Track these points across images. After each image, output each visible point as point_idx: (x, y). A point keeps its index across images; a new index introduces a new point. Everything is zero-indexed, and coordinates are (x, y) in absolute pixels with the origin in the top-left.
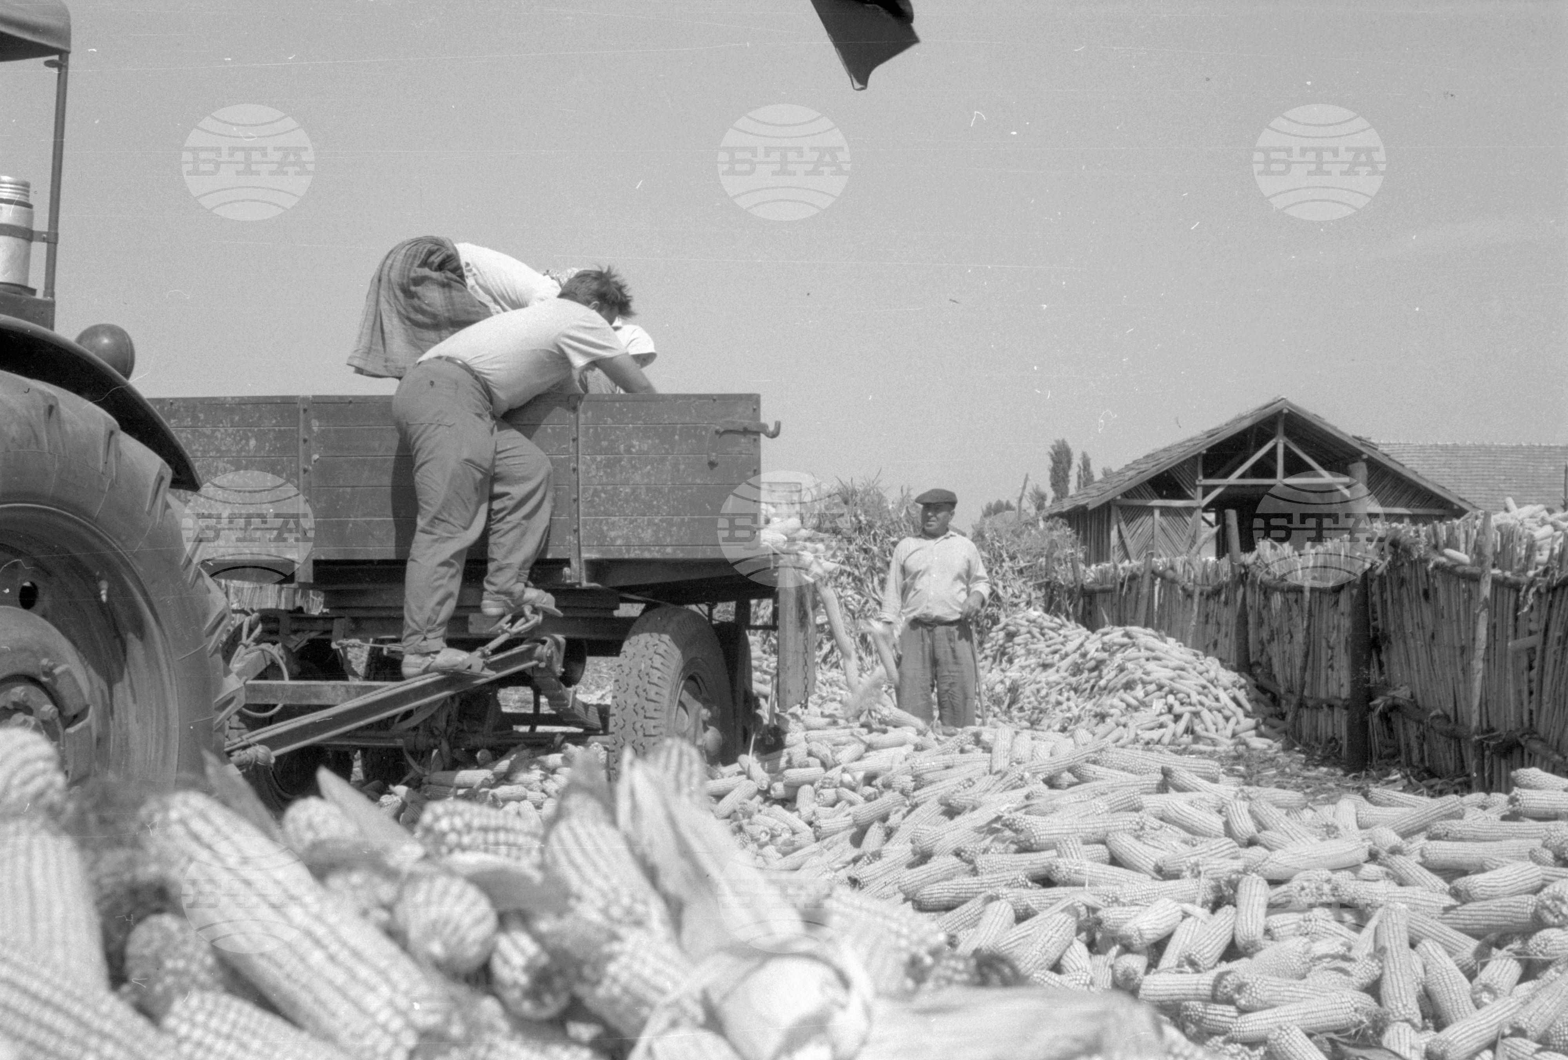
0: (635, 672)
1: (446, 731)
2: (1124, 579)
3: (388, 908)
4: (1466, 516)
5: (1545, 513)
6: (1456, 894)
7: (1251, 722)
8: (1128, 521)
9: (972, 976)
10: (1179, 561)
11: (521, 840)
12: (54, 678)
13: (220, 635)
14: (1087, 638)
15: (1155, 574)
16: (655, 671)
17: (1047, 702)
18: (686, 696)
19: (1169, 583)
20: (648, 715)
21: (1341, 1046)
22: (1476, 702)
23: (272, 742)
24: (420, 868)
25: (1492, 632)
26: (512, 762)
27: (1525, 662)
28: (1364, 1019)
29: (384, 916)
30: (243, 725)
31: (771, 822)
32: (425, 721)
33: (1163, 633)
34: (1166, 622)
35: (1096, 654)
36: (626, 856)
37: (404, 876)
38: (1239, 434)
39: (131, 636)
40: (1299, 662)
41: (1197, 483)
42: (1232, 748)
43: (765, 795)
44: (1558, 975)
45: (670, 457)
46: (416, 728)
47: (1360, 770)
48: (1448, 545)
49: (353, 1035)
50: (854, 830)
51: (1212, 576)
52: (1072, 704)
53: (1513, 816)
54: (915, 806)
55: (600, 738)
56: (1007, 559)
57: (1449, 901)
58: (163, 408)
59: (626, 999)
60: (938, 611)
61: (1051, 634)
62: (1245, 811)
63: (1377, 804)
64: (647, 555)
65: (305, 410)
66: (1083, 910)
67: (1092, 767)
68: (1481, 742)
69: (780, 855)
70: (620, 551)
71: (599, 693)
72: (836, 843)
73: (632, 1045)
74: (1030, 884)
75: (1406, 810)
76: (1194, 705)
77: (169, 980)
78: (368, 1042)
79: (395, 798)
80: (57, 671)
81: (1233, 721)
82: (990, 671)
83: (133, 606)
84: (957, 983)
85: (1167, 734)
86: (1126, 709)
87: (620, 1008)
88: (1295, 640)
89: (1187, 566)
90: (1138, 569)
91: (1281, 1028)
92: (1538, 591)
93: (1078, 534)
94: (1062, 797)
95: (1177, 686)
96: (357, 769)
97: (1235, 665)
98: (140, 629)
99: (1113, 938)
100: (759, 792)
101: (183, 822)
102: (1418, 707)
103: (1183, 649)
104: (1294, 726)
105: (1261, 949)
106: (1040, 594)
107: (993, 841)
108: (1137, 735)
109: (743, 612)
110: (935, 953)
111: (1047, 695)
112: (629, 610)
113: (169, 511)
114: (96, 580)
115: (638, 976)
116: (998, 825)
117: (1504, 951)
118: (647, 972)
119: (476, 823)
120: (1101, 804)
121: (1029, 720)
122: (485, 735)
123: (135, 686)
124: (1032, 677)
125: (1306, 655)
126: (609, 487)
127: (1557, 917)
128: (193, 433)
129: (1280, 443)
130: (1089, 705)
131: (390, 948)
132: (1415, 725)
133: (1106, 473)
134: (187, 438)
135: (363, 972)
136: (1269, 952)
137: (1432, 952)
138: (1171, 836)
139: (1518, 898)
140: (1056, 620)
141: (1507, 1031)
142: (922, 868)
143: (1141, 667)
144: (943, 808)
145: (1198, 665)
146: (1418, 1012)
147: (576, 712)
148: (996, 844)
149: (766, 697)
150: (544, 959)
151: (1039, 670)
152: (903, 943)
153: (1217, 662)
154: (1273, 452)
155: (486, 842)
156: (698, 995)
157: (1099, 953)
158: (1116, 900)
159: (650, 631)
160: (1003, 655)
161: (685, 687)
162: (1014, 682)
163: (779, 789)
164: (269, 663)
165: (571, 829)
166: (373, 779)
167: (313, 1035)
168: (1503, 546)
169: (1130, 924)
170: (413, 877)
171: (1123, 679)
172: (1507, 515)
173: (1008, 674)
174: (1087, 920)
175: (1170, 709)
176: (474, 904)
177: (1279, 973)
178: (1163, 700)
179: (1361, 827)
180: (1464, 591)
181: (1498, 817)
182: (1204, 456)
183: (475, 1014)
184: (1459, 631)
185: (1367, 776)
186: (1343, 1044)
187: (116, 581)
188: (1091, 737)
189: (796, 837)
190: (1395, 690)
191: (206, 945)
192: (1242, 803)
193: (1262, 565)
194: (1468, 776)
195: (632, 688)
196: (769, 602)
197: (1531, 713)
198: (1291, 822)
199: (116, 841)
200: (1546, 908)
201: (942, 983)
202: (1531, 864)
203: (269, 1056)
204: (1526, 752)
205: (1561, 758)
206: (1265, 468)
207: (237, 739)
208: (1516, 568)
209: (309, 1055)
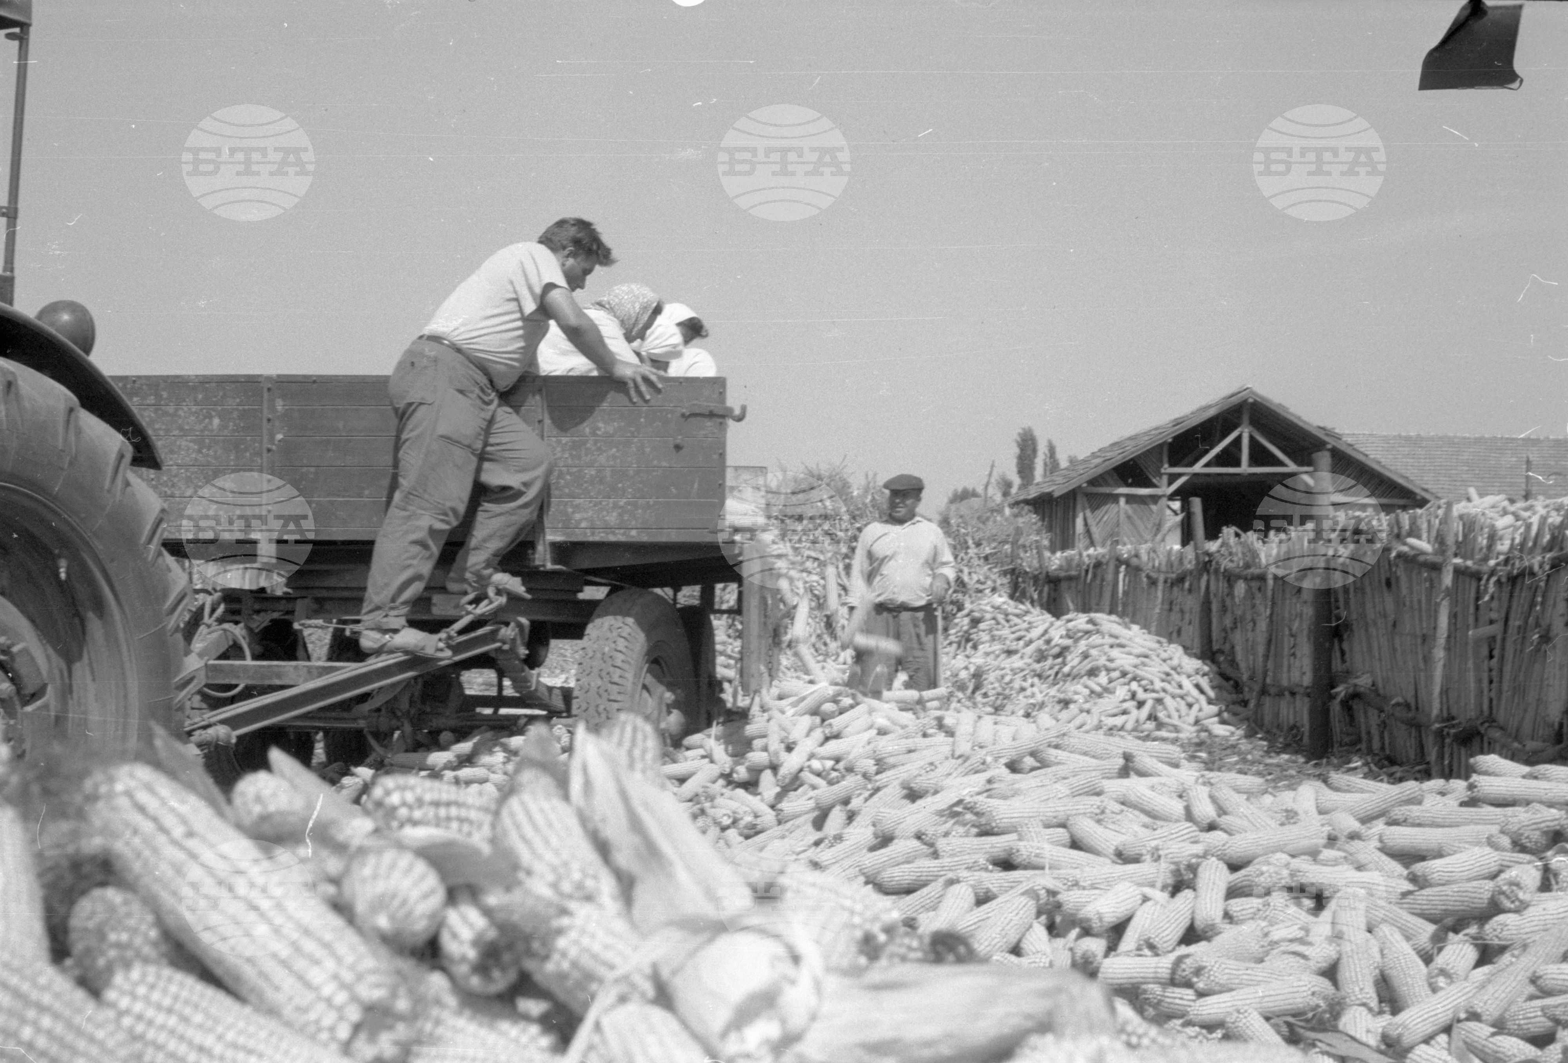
0: (599, 655)
1: (409, 711)
2: (1088, 566)
3: (335, 881)
4: (1428, 505)
5: (1506, 503)
6: (1413, 879)
7: (1214, 709)
8: (1094, 509)
9: (925, 953)
10: (1144, 549)
11: (473, 815)
12: (12, 656)
13: (181, 614)
14: (1052, 624)
15: (1119, 561)
16: (619, 655)
17: (1011, 689)
18: (649, 680)
19: (1134, 570)
20: (612, 698)
21: (1297, 1029)
22: (1437, 690)
23: (232, 722)
24: (369, 843)
25: (1453, 620)
26: (475, 745)
27: (1485, 651)
28: (1321, 1003)
29: (331, 890)
30: (204, 706)
31: (734, 805)
32: (387, 702)
33: (1127, 620)
34: (1130, 609)
35: (1061, 641)
36: (577, 830)
37: (353, 849)
38: (1205, 422)
39: (90, 615)
40: (1261, 650)
41: (1163, 471)
42: (1195, 734)
43: (728, 778)
44: (1514, 960)
45: (636, 440)
46: (378, 710)
47: (1320, 757)
48: (1411, 534)
49: (299, 1009)
50: (816, 813)
51: (1175, 564)
52: (1035, 689)
53: (1472, 802)
54: (877, 790)
55: (563, 720)
56: (973, 546)
57: (1407, 886)
58: (124, 386)
59: (576, 975)
60: (903, 597)
61: (1016, 620)
62: (1206, 796)
63: (1337, 789)
64: (612, 538)
65: (269, 390)
66: (1043, 893)
67: (1053, 752)
68: (1441, 730)
69: (741, 839)
70: (586, 534)
71: (563, 677)
72: (798, 827)
73: (580, 1019)
74: (990, 867)
75: (1365, 796)
76: (1158, 692)
77: (112, 953)
78: (312, 1016)
79: (357, 780)
80: (15, 649)
81: (1196, 707)
82: (954, 658)
83: (91, 582)
84: (912, 961)
85: (1130, 721)
86: (1090, 696)
87: (570, 983)
88: (1258, 628)
89: (1152, 554)
90: (1103, 556)
91: (1238, 1012)
92: (1499, 580)
93: (1043, 519)
94: (1024, 781)
95: (1139, 672)
96: (319, 751)
97: (1197, 650)
98: (99, 607)
99: (1073, 921)
100: (723, 776)
101: (129, 794)
102: (1379, 695)
103: (1147, 636)
104: (1256, 713)
105: (1220, 933)
106: (1006, 580)
107: (954, 824)
108: (1100, 721)
109: (708, 596)
110: (889, 930)
111: (1011, 681)
112: (592, 593)
113: (129, 489)
114: (55, 558)
115: (588, 951)
116: (958, 809)
117: (1460, 936)
118: (596, 948)
119: (428, 797)
120: (1062, 788)
121: (992, 706)
122: (447, 717)
123: (95, 665)
124: (996, 663)
125: (1269, 642)
126: (575, 469)
127: (1513, 902)
128: (156, 411)
129: (1245, 432)
130: (1053, 691)
131: (336, 921)
132: (1376, 712)
133: (1072, 461)
134: (149, 416)
135: (309, 946)
136: (1228, 935)
137: (1389, 936)
138: (1131, 821)
139: (1475, 883)
140: (1021, 606)
141: (1463, 1015)
142: (883, 851)
143: (1105, 654)
144: (905, 792)
145: (1161, 651)
146: (1374, 996)
147: (539, 694)
148: (957, 827)
149: (730, 681)
150: (492, 934)
151: (1003, 656)
152: (857, 920)
153: (1180, 650)
154: (1238, 441)
155: (437, 817)
156: (648, 971)
157: (1058, 936)
158: (1076, 884)
159: (614, 614)
160: (967, 640)
161: (648, 671)
162: (978, 668)
163: (741, 773)
164: (231, 643)
165: (523, 803)
166: (335, 761)
167: (257, 1009)
168: (1465, 536)
169: (1089, 908)
170: (362, 851)
171: (1087, 665)
172: (1470, 505)
173: (973, 660)
174: (1046, 904)
175: (1133, 696)
176: (422, 878)
177: (1237, 956)
178: (1127, 687)
179: (1321, 812)
180: (1426, 580)
181: (1456, 803)
182: (1170, 444)
183: (422, 989)
184: (1421, 620)
185: (1328, 763)
186: (1302, 1027)
187: (76, 560)
188: (1054, 722)
189: (758, 821)
190: (1357, 678)
191: (150, 918)
192: (1203, 788)
193: (1226, 553)
194: (1428, 763)
195: (596, 671)
196: (734, 586)
197: (1491, 700)
198: (1251, 807)
199: (60, 813)
200: (1503, 893)
201: (896, 960)
202: (1488, 850)
203: (210, 1030)
204: (1485, 739)
205: (1520, 746)
206: (1229, 457)
207: (198, 719)
208: (1478, 557)
209: (252, 1029)
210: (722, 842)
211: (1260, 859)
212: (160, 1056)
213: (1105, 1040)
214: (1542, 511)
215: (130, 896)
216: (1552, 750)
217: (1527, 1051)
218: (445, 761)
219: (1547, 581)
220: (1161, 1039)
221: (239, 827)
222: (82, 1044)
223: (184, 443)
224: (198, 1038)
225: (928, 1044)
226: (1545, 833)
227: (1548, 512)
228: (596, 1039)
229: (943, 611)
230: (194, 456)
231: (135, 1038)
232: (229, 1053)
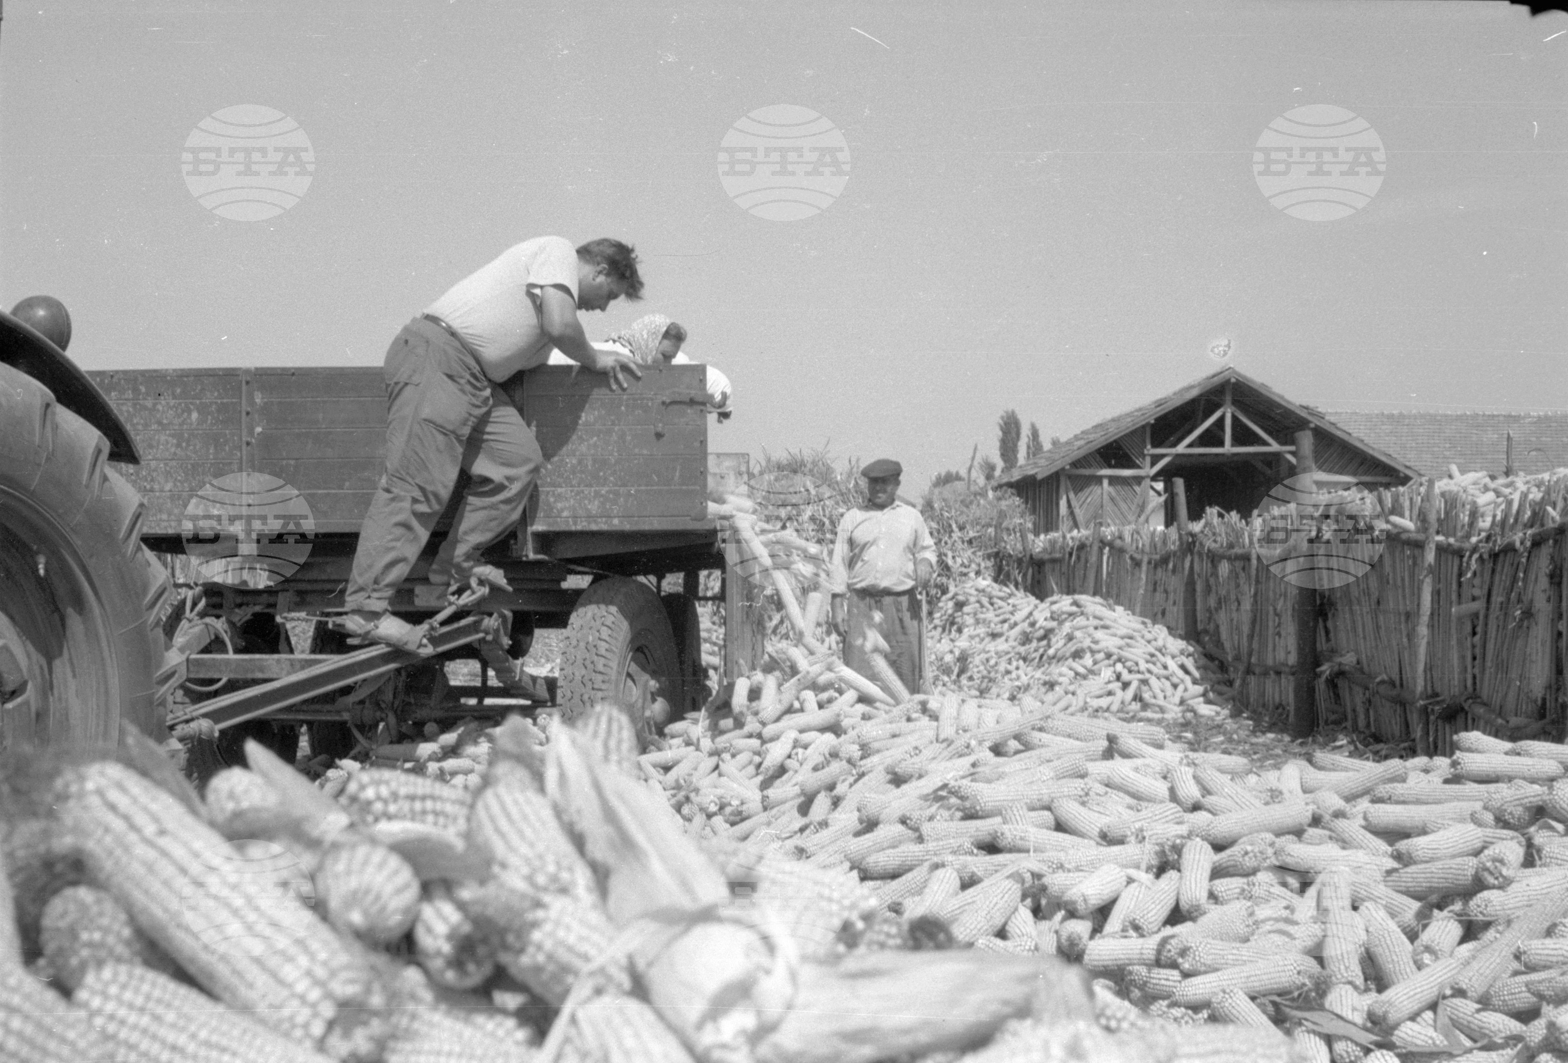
0: (582, 645)
1: (393, 703)
2: (1072, 549)
3: (312, 877)
4: (1411, 483)
5: (1487, 480)
6: (1398, 857)
7: (1199, 689)
8: (1078, 489)
9: (904, 940)
10: (1127, 531)
11: (449, 808)
13: (162, 608)
14: (1036, 607)
15: (1103, 543)
16: (603, 644)
17: (997, 672)
18: (634, 668)
19: (1118, 552)
20: (596, 686)
21: (1283, 1008)
22: (1421, 667)
23: (215, 716)
24: (344, 838)
25: (1436, 597)
26: (459, 735)
27: (1468, 628)
28: (1307, 981)
30: (187, 700)
32: (371, 695)
33: (1111, 601)
34: (1114, 591)
35: (1045, 623)
36: (553, 824)
37: (326, 844)
38: (1188, 402)
39: (70, 611)
40: (1246, 629)
41: (1146, 452)
42: (1180, 715)
44: (1498, 935)
45: (616, 428)
46: (362, 702)
47: (1306, 736)
48: (1393, 511)
49: (271, 1006)
50: (802, 799)
51: (1159, 545)
52: (1020, 672)
53: (1455, 779)
54: (862, 775)
55: (548, 710)
56: (957, 530)
57: (1392, 864)
58: (102, 381)
59: (551, 968)
60: (884, 583)
61: (1000, 603)
62: (1190, 777)
63: (1321, 768)
64: (594, 527)
65: (247, 383)
66: (1028, 877)
67: (1037, 735)
68: (1425, 708)
69: (728, 826)
70: (567, 523)
71: (548, 666)
72: (784, 813)
73: (556, 1012)
74: (975, 851)
75: (1350, 774)
76: (1143, 673)
77: (85, 953)
78: (286, 1012)
79: (341, 772)
81: (1181, 688)
82: (939, 641)
83: (70, 578)
84: (891, 948)
85: (1115, 702)
86: (1075, 678)
87: (545, 977)
88: (1242, 608)
89: (1135, 536)
90: (1087, 538)
91: (1224, 992)
92: (1481, 557)
93: (1027, 503)
94: (1008, 764)
95: (1125, 654)
96: (304, 744)
97: (1182, 632)
98: (79, 603)
99: (1058, 904)
101: (100, 792)
102: (1363, 673)
103: (1131, 617)
104: (1242, 692)
105: (1205, 913)
106: (990, 564)
107: (939, 808)
108: (1086, 703)
109: (691, 584)
110: (868, 917)
111: (996, 664)
112: (576, 582)
113: (107, 484)
114: (33, 555)
115: (561, 943)
116: (943, 793)
117: (1445, 913)
118: (572, 939)
119: (403, 791)
120: (1047, 772)
121: (977, 689)
122: (431, 708)
123: (75, 661)
124: (981, 646)
125: (1254, 622)
127: (1497, 878)
128: (134, 405)
129: (1227, 412)
130: (1038, 674)
131: (308, 916)
132: (1361, 691)
133: (1055, 443)
134: (128, 411)
136: (1214, 914)
137: (1374, 914)
138: (1115, 803)
139: (1459, 860)
140: (1005, 589)
141: (1448, 992)
142: (867, 836)
143: (1090, 635)
144: (889, 777)
145: (1145, 632)
146: (1360, 974)
147: (523, 684)
148: (941, 811)
149: (715, 669)
150: (467, 928)
151: (988, 639)
152: (835, 908)
153: (1165, 629)
154: (1221, 421)
155: (412, 811)
156: (624, 961)
157: (1044, 918)
158: (1061, 867)
159: (597, 603)
160: (952, 625)
161: (633, 659)
162: (963, 651)
164: (213, 637)
165: (498, 796)
166: (320, 754)
167: (230, 1006)
168: (1447, 513)
169: (1074, 890)
170: (336, 846)
171: (1072, 647)
172: (1452, 482)
173: (957, 644)
174: (1031, 887)
175: (1118, 677)
176: (396, 872)
177: (1224, 937)
178: (1112, 669)
179: (1305, 791)
180: (1408, 557)
181: (1441, 780)
182: (1153, 426)
183: (397, 984)
184: (1404, 597)
185: (1314, 742)
186: (1286, 1006)
187: (54, 555)
188: (1039, 704)
189: (744, 808)
190: (1341, 656)
191: (123, 917)
192: (1187, 769)
193: (1210, 534)
194: (1414, 740)
195: (579, 661)
196: (717, 573)
197: (1474, 677)
198: (1235, 787)
199: (32, 811)
200: (1487, 869)
201: (875, 947)
202: (1472, 826)
203: (183, 1029)
204: (1470, 717)
205: (1504, 722)
206: (1213, 438)
207: (181, 713)
208: (1459, 534)
209: (225, 1027)
210: (708, 829)
211: (1244, 839)
212: (133, 1057)
213: (1082, 1025)
214: (1523, 488)
215: (102, 895)
216: (1537, 726)
217: (1512, 1027)
218: (429, 752)
219: (1528, 558)
220: (1140, 1023)
221: (212, 824)
222: (52, 1045)
223: (163, 438)
224: (171, 1037)
225: (907, 1031)
226: (1527, 809)
227: (1529, 489)
228: (573, 1032)
229: (927, 594)
230: (173, 450)
231: (106, 1037)
232: (203, 1052)
